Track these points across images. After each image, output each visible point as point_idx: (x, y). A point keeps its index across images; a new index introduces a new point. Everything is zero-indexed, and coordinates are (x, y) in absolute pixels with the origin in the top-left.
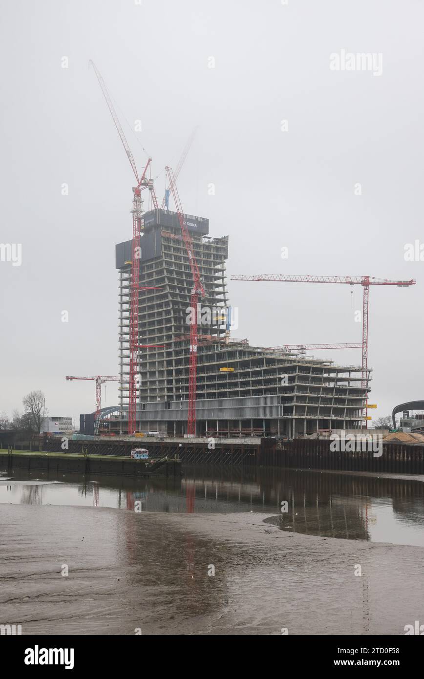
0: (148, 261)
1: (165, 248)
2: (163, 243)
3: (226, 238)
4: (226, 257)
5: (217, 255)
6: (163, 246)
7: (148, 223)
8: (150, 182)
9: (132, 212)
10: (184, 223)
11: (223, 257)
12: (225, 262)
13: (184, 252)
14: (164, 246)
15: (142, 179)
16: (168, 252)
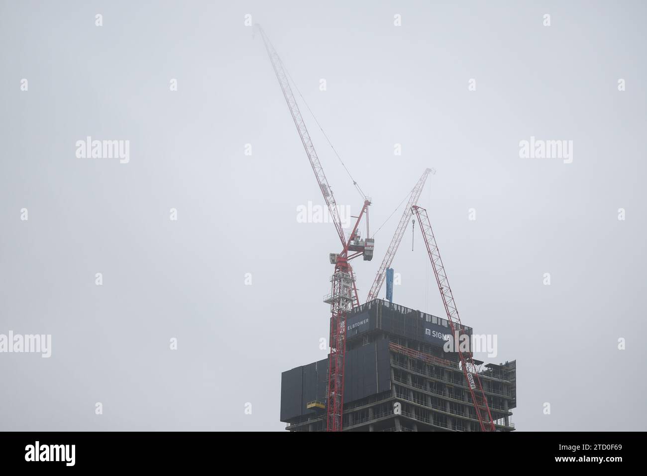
0: (359, 402)
1: (397, 377)
2: (393, 365)
3: (511, 367)
4: (513, 404)
5: (495, 397)
6: (393, 371)
7: (353, 329)
8: (369, 244)
9: (326, 302)
10: (428, 331)
11: (506, 403)
12: (511, 414)
13: (431, 387)
14: (396, 370)
15: (352, 238)
16: (402, 384)
